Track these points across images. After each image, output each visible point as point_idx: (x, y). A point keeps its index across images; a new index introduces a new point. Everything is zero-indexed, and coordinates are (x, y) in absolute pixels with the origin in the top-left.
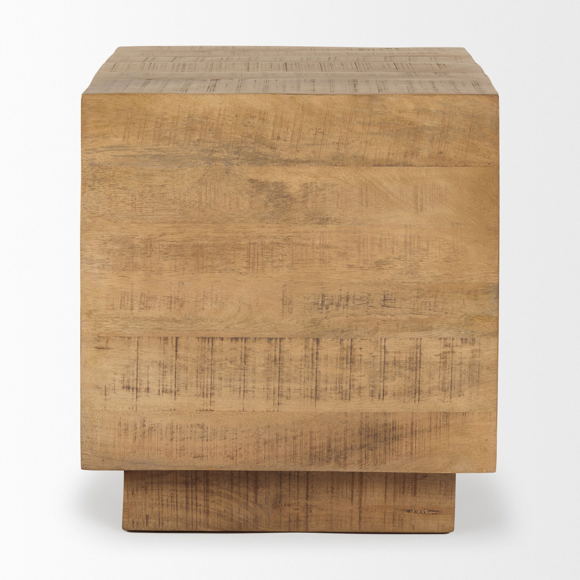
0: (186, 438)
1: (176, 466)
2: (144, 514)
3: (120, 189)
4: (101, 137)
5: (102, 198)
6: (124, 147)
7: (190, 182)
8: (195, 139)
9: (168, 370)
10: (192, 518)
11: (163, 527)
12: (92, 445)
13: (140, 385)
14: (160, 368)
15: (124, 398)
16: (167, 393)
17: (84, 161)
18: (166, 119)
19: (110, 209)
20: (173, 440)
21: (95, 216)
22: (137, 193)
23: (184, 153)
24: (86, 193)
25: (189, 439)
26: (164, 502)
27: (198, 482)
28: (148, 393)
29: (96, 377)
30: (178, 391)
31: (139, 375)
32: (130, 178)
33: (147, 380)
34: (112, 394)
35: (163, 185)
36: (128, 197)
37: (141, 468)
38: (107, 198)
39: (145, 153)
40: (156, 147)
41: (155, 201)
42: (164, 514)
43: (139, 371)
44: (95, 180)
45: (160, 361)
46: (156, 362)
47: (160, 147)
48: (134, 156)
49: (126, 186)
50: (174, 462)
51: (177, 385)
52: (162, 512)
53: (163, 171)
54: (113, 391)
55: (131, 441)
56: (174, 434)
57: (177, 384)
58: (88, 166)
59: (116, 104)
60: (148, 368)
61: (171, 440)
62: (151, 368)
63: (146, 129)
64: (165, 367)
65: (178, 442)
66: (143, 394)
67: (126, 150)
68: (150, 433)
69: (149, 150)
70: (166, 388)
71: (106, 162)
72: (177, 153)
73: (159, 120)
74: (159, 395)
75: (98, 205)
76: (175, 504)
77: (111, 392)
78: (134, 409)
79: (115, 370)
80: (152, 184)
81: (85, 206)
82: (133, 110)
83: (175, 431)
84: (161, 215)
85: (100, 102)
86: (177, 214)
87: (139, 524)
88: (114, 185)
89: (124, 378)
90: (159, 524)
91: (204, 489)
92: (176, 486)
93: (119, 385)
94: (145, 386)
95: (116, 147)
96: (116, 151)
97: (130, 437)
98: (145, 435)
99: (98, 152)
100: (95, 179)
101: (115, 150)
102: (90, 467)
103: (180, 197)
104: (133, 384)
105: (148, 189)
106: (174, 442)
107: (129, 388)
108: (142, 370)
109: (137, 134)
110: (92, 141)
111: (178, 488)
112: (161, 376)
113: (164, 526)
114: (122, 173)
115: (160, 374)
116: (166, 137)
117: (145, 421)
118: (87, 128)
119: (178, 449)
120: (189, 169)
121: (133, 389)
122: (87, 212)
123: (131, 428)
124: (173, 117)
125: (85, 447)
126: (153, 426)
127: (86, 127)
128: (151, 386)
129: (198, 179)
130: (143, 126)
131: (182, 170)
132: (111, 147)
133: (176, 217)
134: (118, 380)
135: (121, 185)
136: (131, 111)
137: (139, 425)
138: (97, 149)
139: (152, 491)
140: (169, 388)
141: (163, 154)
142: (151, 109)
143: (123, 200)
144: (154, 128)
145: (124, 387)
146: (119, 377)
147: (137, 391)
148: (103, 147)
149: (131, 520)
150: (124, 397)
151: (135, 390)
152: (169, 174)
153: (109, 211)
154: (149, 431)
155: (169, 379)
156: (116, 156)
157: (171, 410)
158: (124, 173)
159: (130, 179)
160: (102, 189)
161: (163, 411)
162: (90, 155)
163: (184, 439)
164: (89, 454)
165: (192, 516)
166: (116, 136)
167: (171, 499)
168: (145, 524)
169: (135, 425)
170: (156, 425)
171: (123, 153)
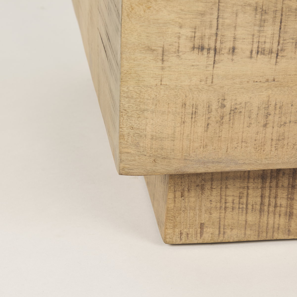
0: (288, 122)
1: (269, 163)
2: (197, 222)
9: (269, 17)
10: (267, 223)
11: (224, 237)
12: (137, 139)
13: (221, 43)
14: (256, 14)
15: (193, 66)
16: (264, 54)
20: (268, 126)
25: (292, 124)
26: (227, 205)
27: (281, 175)
28: (233, 55)
29: (148, 33)
30: (282, 50)
31: (220, 27)
33: (233, 35)
34: (172, 60)
37: (215, 168)
42: (226, 221)
43: (220, 20)
45: (257, 3)
46: (250, 5)
50: (266, 158)
51: (281, 42)
52: (224, 218)
54: (176, 55)
55: (200, 130)
56: (271, 118)
57: (281, 39)
60: (237, 16)
61: (265, 125)
62: (241, 15)
64: (264, 12)
65: (276, 128)
66: (224, 57)
68: (232, 118)
70: (263, 46)
74: (251, 57)
76: (245, 206)
77: (172, 56)
78: (209, 81)
79: (180, 21)
83: (272, 113)
87: (189, 236)
89: (195, 32)
90: (219, 234)
91: (289, 184)
92: (248, 182)
93: (185, 45)
94: (229, 45)
97: (199, 124)
98: (224, 120)
102: (133, 171)
104: (209, 43)
106: (269, 129)
107: (202, 48)
108: (226, 19)
111: (251, 185)
112: (257, 28)
113: (225, 236)
115: (255, 25)
117: (225, 100)
119: (274, 138)
121: (209, 49)
123: (201, 110)
125: (126, 143)
126: (238, 106)
128: (239, 45)
134: (184, 37)
137: (214, 106)
139: (212, 191)
140: (267, 46)
145: (194, 48)
146: (187, 32)
147: (215, 53)
149: (177, 231)
150: (193, 64)
151: (212, 52)
154: (230, 114)
155: (270, 32)
157: (267, 81)
161: (255, 83)
163: (285, 123)
164: (132, 152)
165: (268, 221)
167: (238, 200)
168: (199, 235)
169: (209, 106)
170: (243, 105)
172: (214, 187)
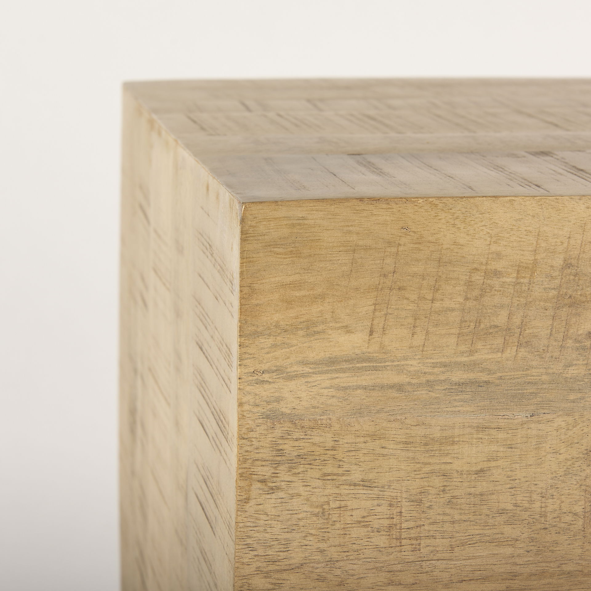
3: (355, 485)
4: (301, 333)
5: (300, 516)
6: (369, 360)
7: (561, 458)
8: (580, 332)
17: (246, 407)
18: (497, 273)
19: (322, 545)
21: (277, 568)
22: (404, 495)
23: (547, 374)
24: (252, 503)
32: (385, 451)
35: (482, 471)
36: (379, 509)
38: (316, 515)
39: (432, 378)
40: (466, 359)
41: (457, 517)
44: (279, 463)
47: (476, 357)
48: (400, 388)
49: (371, 476)
53: (481, 428)
58: (260, 421)
59: (350, 232)
63: (437, 305)
67: (376, 369)
69: (445, 366)
71: (314, 407)
72: (527, 375)
73: (478, 278)
75: (288, 536)
80: (448, 467)
81: (249, 541)
82: (401, 248)
84: (475, 558)
85: (300, 224)
86: (521, 551)
88: (337, 475)
95: (346, 361)
96: (347, 374)
99: (290, 378)
100: (279, 458)
101: (343, 371)
103: (531, 502)
105: (437, 482)
109: (410, 320)
110: (274, 346)
114: (362, 439)
116: (496, 327)
118: (257, 305)
120: (560, 422)
122: (256, 558)
124: (519, 266)
127: (254, 302)
129: (584, 448)
130: (430, 297)
131: (539, 422)
132: (332, 361)
133: (517, 560)
135: (356, 476)
136: (394, 250)
138: (289, 370)
141: (484, 377)
142: (455, 243)
143: (364, 517)
144: (461, 300)
148: (304, 363)
152: (501, 435)
153: (322, 551)
156: (345, 388)
158: (368, 439)
159: (384, 455)
160: (302, 489)
162: (266, 386)
166: (347, 327)
171: (367, 379)
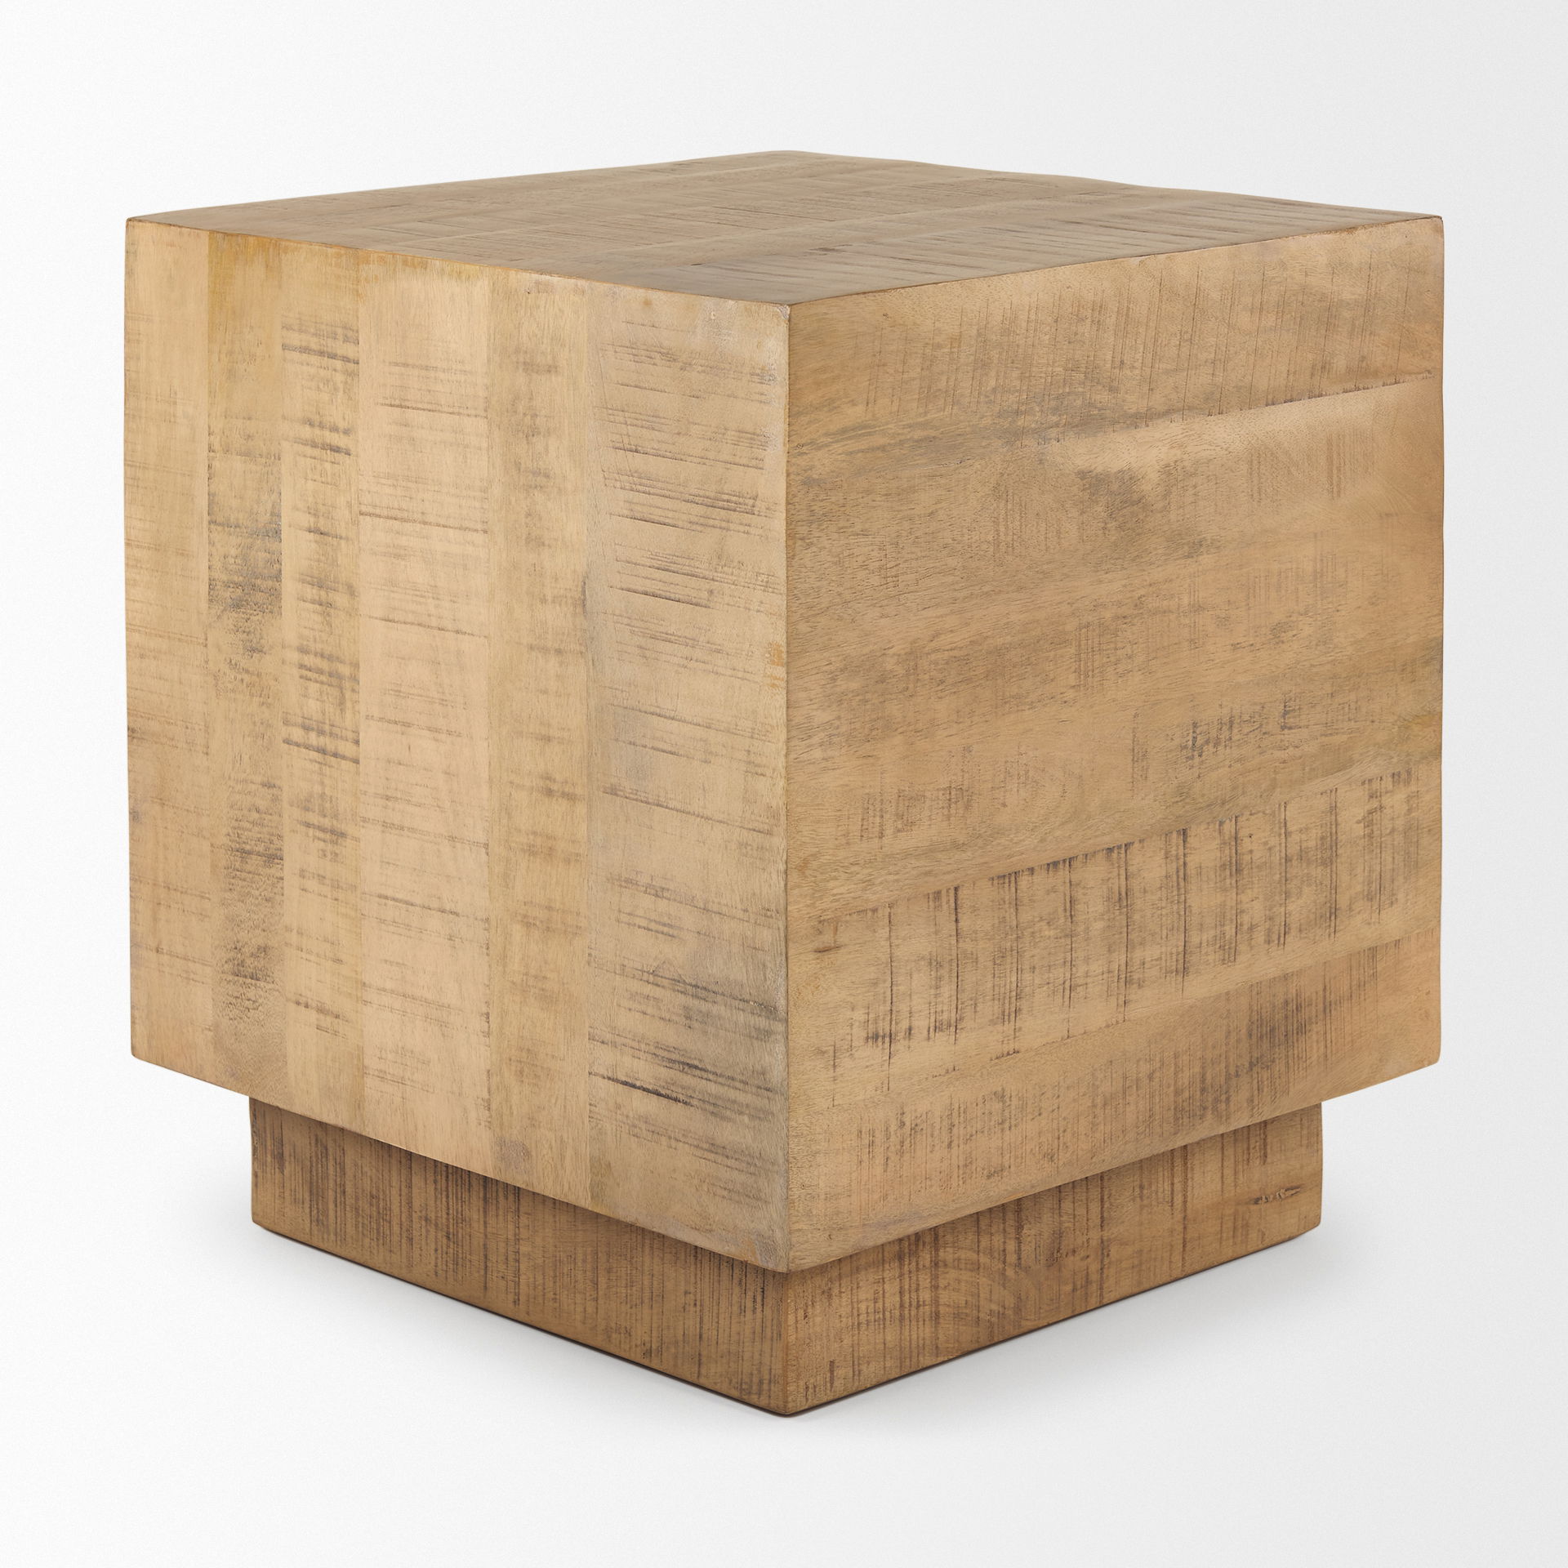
0: (974, 1132)
1: (957, 1209)
2: (826, 1360)
3: (858, 535)
4: (825, 409)
5: (825, 566)
6: (865, 427)
7: (979, 495)
8: (988, 389)
9: (944, 972)
10: (910, 1339)
11: (859, 1380)
12: (810, 1204)
13: (897, 1023)
14: (931, 971)
15: (867, 1067)
16: (942, 1031)
17: (792, 477)
18: (939, 346)
19: (840, 589)
20: (953, 1145)
21: (813, 613)
22: (888, 540)
23: (969, 426)
24: (797, 558)
25: (979, 1135)
26: (861, 1317)
27: (921, 1247)
28: (910, 1039)
29: (817, 1027)
30: (960, 1020)
31: (894, 999)
32: (874, 504)
33: (909, 1009)
34: (845, 1062)
35: (932, 513)
36: (873, 554)
38: (835, 564)
39: (902, 438)
40: (922, 419)
41: (919, 554)
42: (861, 1349)
43: (895, 988)
44: (811, 523)
45: (930, 953)
46: (923, 958)
47: (929, 417)
48: (883, 448)
49: (867, 526)
50: (953, 1201)
51: (960, 1007)
52: (858, 1344)
53: (932, 477)
54: (848, 1054)
55: (879, 1170)
56: (955, 1130)
57: (959, 1002)
58: (800, 487)
59: (853, 322)
60: (911, 978)
61: (950, 1145)
62: (915, 976)
63: (905, 376)
64: (939, 965)
65: (962, 1146)
66: (900, 1045)
67: (869, 434)
68: (912, 1141)
69: (910, 427)
70: (941, 1018)
71: (832, 472)
72: (958, 429)
73: (928, 351)
74: (929, 1039)
75: (819, 584)
76: (881, 1316)
77: (845, 1057)
78: (885, 1088)
79: (851, 999)
80: (912, 512)
81: (796, 592)
82: (884, 331)
83: (956, 1122)
84: (931, 588)
85: (824, 319)
86: (958, 578)
87: (817, 1389)
88: (846, 527)
89: (868, 1014)
90: (854, 1375)
91: (931, 1261)
92: (883, 1270)
93: (859, 1033)
94: (904, 1025)
95: (852, 430)
96: (853, 441)
97: (877, 1162)
98: (904, 1148)
99: (819, 448)
100: (811, 518)
101: (850, 438)
102: (805, 1261)
103: (963, 535)
104: (884, 1027)
105: (906, 525)
106: (955, 1150)
107: (876, 1037)
108: (900, 984)
109: (890, 391)
110: (809, 422)
111: (887, 1274)
112: (933, 991)
113: (861, 1378)
114: (861, 495)
115: (931, 988)
116: (940, 390)
117: (903, 1113)
118: (800, 389)
119: (961, 1165)
120: (977, 466)
121: (884, 1037)
122: (801, 606)
123: (880, 1137)
124: (952, 338)
125: (796, 1213)
126: (919, 1121)
127: (797, 387)
128: (915, 1024)
129: (992, 485)
130: (901, 370)
131: (964, 467)
132: (844, 431)
133: (957, 587)
134: (857, 1024)
135: (858, 528)
136: (879, 333)
137: (893, 1128)
138: (818, 442)
139: (841, 1297)
140: (945, 1016)
141: (932, 433)
142: (915, 324)
143: (864, 562)
144: (919, 370)
145: (867, 1038)
146: (859, 1015)
147: (891, 1042)
148: (827, 434)
149: (802, 1383)
150: (868, 1064)
151: (887, 1040)
152: (943, 481)
153: (840, 594)
154: (911, 1135)
155: (946, 995)
156: (851, 453)
157: (947, 1072)
158: (864, 495)
159: (875, 507)
160: (826, 542)
161: (935, 1079)
162: (805, 457)
163: (971, 1136)
164: (805, 1227)
165: (910, 1336)
166: (853, 401)
167: (873, 1305)
168: (829, 1385)
169: (887, 1129)
170: (924, 1117)
171: (864, 444)
172: (843, 1290)
